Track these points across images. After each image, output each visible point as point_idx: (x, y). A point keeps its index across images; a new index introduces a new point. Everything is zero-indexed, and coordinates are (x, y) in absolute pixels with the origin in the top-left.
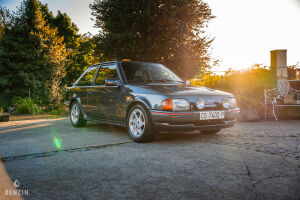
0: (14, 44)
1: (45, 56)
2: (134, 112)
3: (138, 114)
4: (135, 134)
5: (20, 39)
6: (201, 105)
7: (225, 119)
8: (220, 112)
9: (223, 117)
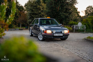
0: (33, 9)
1: (42, 13)
5: (35, 8)
8: (61, 34)
9: (62, 35)
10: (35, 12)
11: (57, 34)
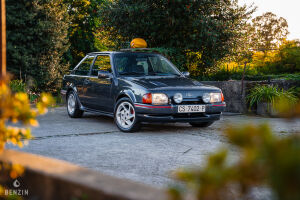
3: (127, 106)
4: (123, 125)
6: (179, 98)
7: (207, 113)
8: (201, 106)
9: (204, 111)
11: (186, 107)
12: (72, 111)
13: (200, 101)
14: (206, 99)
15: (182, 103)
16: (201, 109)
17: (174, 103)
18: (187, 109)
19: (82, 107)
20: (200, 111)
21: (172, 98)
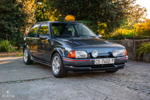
2: (55, 58)
4: (55, 72)
6: (95, 55)
7: (115, 64)
8: (111, 59)
9: (113, 62)
10: (3, 7)
11: (101, 60)
12: (26, 60)
13: (111, 56)
14: (115, 54)
15: (98, 57)
16: (111, 61)
17: (92, 57)
18: (101, 62)
19: (32, 58)
20: (111, 62)
21: (90, 54)
